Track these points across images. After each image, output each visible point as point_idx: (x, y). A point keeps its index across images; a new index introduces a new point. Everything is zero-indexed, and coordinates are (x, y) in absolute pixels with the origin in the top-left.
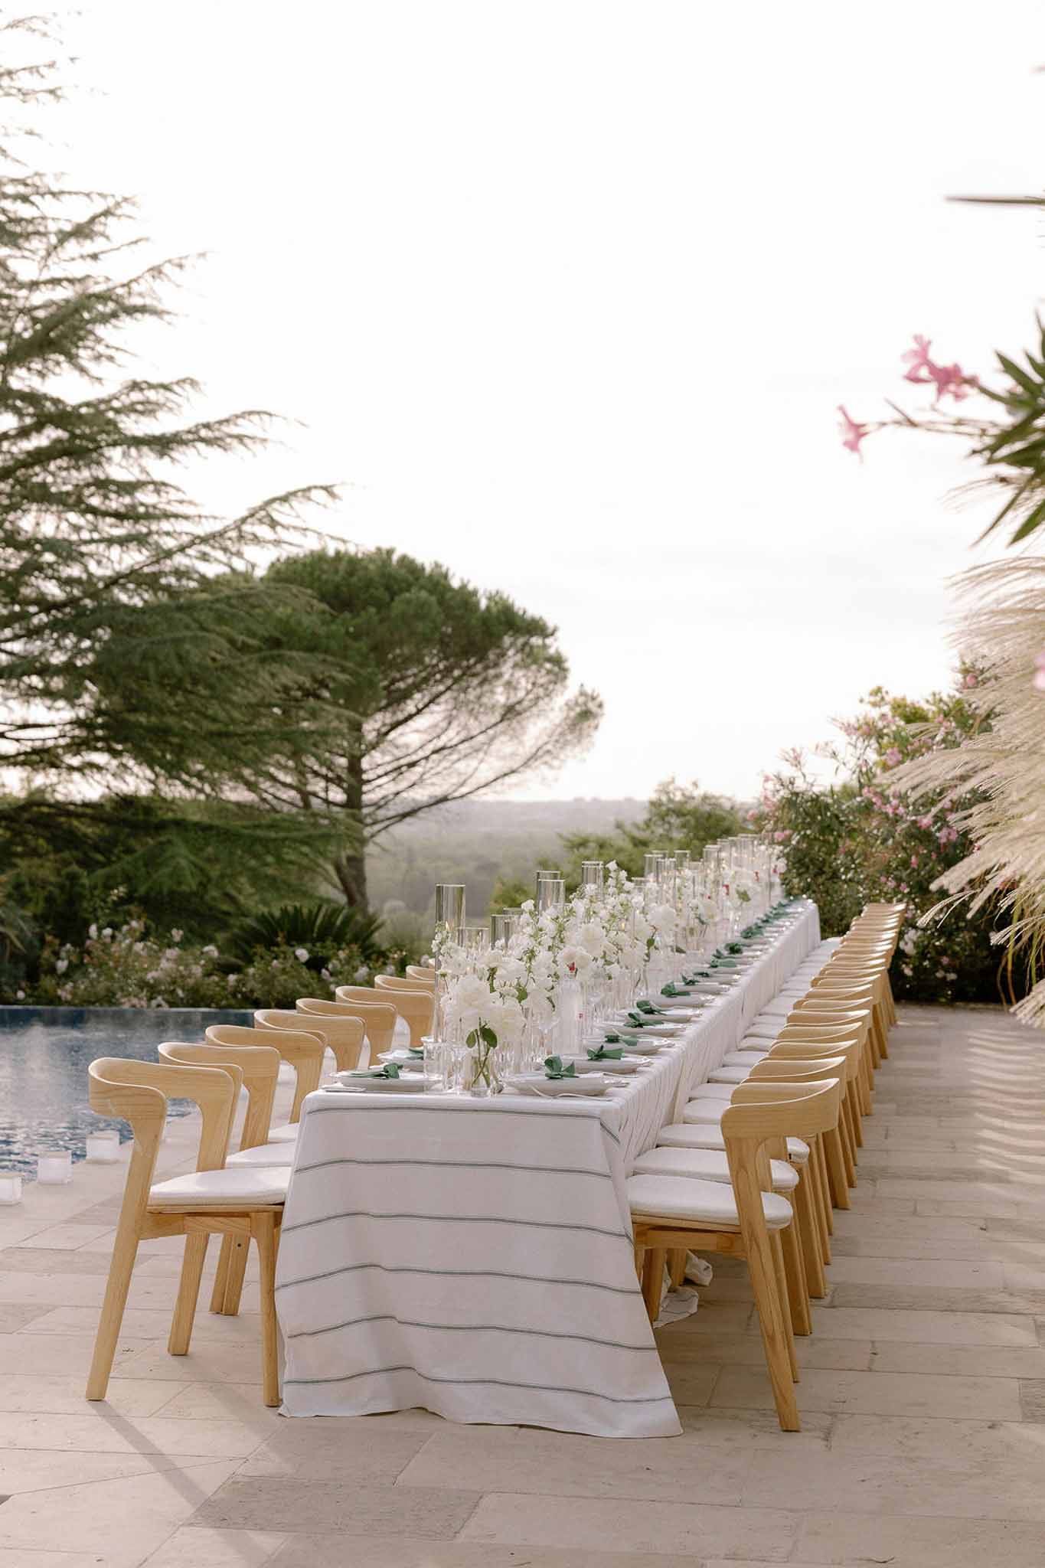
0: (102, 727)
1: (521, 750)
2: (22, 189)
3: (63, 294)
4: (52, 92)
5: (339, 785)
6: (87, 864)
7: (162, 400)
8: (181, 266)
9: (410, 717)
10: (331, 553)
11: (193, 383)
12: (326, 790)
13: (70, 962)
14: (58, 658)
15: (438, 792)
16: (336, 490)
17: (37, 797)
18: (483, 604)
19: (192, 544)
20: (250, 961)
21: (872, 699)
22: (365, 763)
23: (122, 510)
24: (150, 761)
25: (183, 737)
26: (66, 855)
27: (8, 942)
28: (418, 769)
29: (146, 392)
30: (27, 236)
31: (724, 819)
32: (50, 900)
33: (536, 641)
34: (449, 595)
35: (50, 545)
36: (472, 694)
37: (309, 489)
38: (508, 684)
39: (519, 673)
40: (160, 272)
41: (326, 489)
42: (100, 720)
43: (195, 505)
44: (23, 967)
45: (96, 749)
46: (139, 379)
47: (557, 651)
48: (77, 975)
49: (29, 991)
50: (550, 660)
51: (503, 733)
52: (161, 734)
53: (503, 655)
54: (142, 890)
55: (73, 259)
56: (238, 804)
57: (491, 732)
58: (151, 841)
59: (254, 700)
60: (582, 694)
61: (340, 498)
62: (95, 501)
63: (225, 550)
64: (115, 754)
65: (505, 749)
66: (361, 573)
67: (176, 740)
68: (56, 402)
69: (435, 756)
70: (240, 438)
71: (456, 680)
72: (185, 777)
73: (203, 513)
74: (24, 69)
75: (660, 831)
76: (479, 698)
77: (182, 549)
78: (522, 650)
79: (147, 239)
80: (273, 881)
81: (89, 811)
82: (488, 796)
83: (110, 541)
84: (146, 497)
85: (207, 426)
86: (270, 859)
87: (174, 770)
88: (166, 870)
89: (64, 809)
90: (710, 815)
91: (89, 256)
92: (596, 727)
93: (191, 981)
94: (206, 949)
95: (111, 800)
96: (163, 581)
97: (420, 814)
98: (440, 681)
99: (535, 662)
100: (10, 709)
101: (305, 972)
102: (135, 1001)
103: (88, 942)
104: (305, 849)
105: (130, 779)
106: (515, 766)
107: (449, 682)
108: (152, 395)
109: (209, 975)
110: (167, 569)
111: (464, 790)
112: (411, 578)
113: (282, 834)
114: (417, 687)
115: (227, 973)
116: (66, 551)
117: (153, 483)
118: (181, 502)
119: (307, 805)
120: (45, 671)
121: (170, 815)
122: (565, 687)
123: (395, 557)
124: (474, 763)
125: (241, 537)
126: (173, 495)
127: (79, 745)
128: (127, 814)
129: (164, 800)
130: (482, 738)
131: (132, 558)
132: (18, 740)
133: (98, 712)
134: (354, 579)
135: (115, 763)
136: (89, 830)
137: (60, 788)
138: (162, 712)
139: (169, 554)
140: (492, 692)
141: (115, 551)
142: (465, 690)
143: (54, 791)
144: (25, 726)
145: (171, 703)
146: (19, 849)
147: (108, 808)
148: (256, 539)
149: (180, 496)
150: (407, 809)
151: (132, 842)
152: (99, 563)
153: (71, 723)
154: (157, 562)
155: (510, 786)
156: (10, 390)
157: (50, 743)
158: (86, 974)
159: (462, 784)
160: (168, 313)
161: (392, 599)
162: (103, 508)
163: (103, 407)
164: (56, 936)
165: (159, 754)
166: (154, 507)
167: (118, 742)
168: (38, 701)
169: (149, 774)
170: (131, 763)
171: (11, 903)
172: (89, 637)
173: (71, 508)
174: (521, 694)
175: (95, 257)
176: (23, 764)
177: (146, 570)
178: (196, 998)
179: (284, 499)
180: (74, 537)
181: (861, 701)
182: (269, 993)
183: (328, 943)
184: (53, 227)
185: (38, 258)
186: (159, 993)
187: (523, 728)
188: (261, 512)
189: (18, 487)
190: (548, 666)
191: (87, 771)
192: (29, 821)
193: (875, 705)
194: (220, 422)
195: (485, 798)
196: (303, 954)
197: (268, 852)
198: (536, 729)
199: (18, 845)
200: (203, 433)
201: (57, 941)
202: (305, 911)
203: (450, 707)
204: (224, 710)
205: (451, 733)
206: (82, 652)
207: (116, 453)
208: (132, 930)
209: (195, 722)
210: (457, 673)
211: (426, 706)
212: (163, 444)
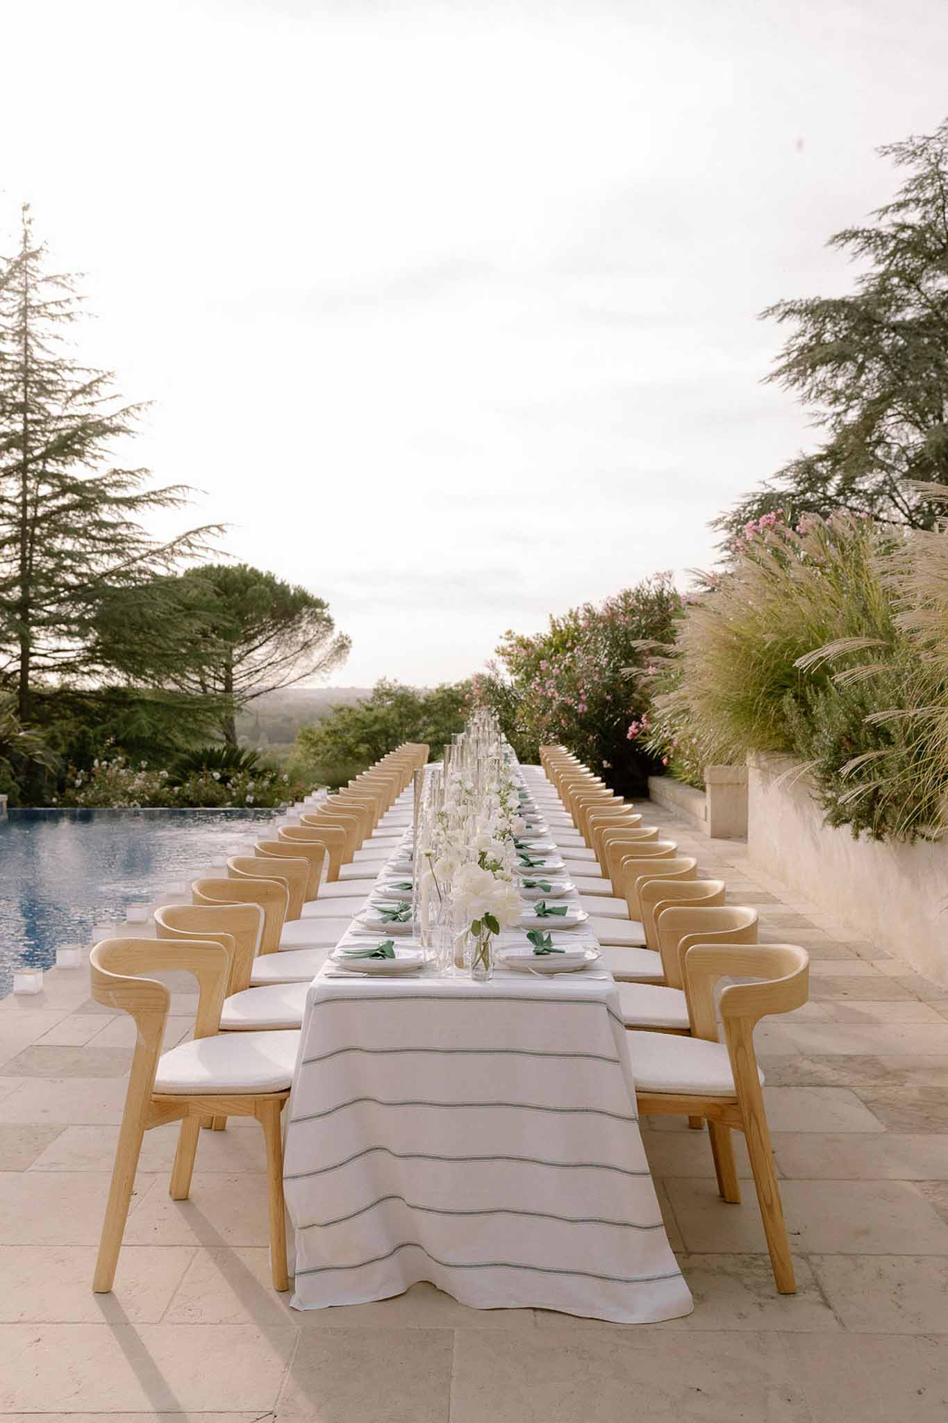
0: (100, 651)
1: (311, 664)
2: (52, 366)
3: (75, 423)
4: (68, 315)
5: (221, 681)
6: (93, 724)
7: (130, 480)
8: (139, 409)
9: (256, 648)
10: (216, 566)
11: (146, 471)
12: (215, 684)
13: (83, 781)
14: (74, 615)
15: (270, 685)
16: (224, 527)
17: (65, 688)
18: (292, 592)
19: (147, 555)
20: (187, 780)
21: (507, 636)
22: (234, 670)
23: (109, 537)
24: (125, 668)
25: (144, 657)
26: (81, 718)
27: (47, 770)
28: (260, 674)
29: (121, 475)
30: (55, 392)
31: (409, 697)
32: (71, 745)
33: (318, 610)
34: (275, 588)
35: (70, 555)
36: (287, 637)
37: (209, 527)
38: (305, 631)
39: (310, 626)
40: (128, 412)
41: (218, 527)
42: (98, 648)
43: (148, 535)
44: (55, 785)
45: (97, 663)
46: (117, 469)
47: (328, 615)
48: (87, 788)
49: (60, 798)
50: (325, 620)
51: (302, 655)
52: (131, 655)
53: (302, 617)
54: (121, 737)
55: (81, 405)
56: (170, 691)
57: (296, 655)
58: (126, 710)
59: (180, 637)
60: (341, 636)
61: (225, 532)
62: (94, 533)
63: (165, 558)
64: (107, 665)
65: (303, 663)
66: (231, 576)
67: (140, 658)
68: (73, 479)
69: (269, 667)
70: (171, 500)
71: (279, 630)
72: (143, 677)
73: (152, 540)
74: (53, 303)
75: (378, 703)
76: (290, 638)
77: (141, 558)
78: (311, 615)
79: (120, 396)
80: (193, 732)
81: (94, 695)
82: (294, 686)
83: (102, 552)
84: (122, 530)
85: (154, 493)
86: (190, 719)
87: (138, 674)
88: (135, 726)
89: (80, 694)
90: (403, 696)
91: (89, 404)
92: (348, 652)
93: (153, 791)
94: (161, 773)
95: (105, 689)
96: (131, 575)
97: (262, 695)
98: (271, 630)
99: (318, 620)
100: (50, 642)
101: (217, 784)
102: (121, 803)
103: (94, 769)
104: (209, 714)
105: (114, 678)
106: (308, 672)
107: (275, 631)
108: (125, 477)
109: (164, 787)
110: (134, 569)
111: (283, 684)
112: (256, 579)
113: (197, 707)
114: (259, 633)
115: (174, 786)
116: (80, 557)
117: (126, 523)
118: (141, 533)
119: (205, 691)
120: (68, 621)
121: (136, 697)
122: (332, 633)
123: (248, 569)
124: (287, 670)
125: (173, 552)
126: (136, 530)
127: (87, 661)
128: (113, 697)
129: (134, 689)
130: (292, 658)
131: (114, 562)
132: (54, 658)
133: (97, 643)
134: (227, 579)
135: (107, 670)
136: (93, 705)
137: (77, 683)
138: (132, 643)
139: (134, 560)
140: (297, 636)
141: (105, 557)
142: (283, 635)
143: (75, 685)
144: (58, 651)
145: (137, 638)
146: (57, 715)
147: (104, 693)
148: (181, 553)
149: (140, 530)
150: (256, 693)
151: (117, 711)
152: (97, 564)
153: (83, 649)
154: (128, 564)
155: (306, 681)
156: (47, 472)
157: (72, 660)
158: (92, 787)
159: (283, 681)
160: (133, 432)
161: (247, 590)
162: (98, 536)
163: (98, 483)
164: (75, 766)
165: (130, 665)
166: (126, 536)
167: (109, 659)
168: (65, 637)
169: (125, 676)
170: (115, 670)
171: (49, 748)
172: (92, 603)
173: (80, 536)
174: (311, 637)
175: (92, 404)
176: (57, 671)
177: (123, 569)
178: (156, 801)
179: (196, 532)
180: (83, 550)
181: (501, 637)
182: (198, 797)
183: (231, 769)
184: (69, 387)
185: (61, 404)
186: (135, 798)
187: (312, 653)
188: (185, 539)
189: (52, 526)
190: (324, 623)
191: (92, 674)
192: (60, 701)
193: (508, 639)
194: (161, 491)
195: (295, 687)
196: (217, 775)
197: (190, 716)
198: (318, 654)
199: (55, 713)
200: (152, 497)
201: (75, 769)
202: (216, 750)
203: (276, 643)
204: (166, 642)
205: (277, 656)
206: (88, 611)
207: (105, 507)
208: (118, 762)
209: (150, 649)
210: (279, 626)
211: (264, 642)
212: (130, 503)
